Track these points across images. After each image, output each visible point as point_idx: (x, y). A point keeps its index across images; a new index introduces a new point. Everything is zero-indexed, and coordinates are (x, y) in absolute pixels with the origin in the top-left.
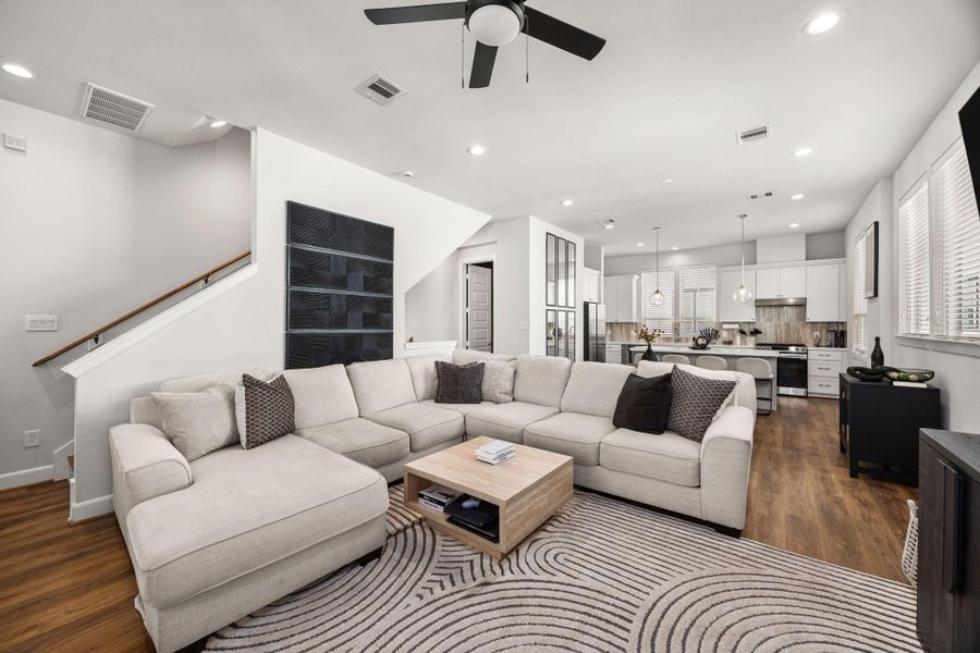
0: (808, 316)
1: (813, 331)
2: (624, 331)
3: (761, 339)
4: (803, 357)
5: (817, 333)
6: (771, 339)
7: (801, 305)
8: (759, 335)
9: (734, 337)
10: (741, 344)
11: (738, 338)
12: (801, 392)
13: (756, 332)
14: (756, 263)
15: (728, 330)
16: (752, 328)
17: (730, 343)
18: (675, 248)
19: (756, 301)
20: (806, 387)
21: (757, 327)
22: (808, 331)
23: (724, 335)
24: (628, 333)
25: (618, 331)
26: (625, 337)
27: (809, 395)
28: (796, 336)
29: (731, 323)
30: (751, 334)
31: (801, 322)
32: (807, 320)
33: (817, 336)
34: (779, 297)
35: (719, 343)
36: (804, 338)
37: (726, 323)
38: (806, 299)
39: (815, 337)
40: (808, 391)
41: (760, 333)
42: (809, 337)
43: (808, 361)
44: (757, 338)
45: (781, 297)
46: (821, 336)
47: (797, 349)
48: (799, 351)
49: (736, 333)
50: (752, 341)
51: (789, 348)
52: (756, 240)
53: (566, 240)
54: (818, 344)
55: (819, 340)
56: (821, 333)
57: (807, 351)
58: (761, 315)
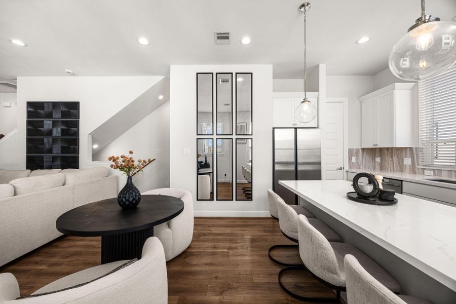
2: (395, 159)
24: (401, 161)
25: (388, 159)
26: (396, 167)
53: (232, 73)
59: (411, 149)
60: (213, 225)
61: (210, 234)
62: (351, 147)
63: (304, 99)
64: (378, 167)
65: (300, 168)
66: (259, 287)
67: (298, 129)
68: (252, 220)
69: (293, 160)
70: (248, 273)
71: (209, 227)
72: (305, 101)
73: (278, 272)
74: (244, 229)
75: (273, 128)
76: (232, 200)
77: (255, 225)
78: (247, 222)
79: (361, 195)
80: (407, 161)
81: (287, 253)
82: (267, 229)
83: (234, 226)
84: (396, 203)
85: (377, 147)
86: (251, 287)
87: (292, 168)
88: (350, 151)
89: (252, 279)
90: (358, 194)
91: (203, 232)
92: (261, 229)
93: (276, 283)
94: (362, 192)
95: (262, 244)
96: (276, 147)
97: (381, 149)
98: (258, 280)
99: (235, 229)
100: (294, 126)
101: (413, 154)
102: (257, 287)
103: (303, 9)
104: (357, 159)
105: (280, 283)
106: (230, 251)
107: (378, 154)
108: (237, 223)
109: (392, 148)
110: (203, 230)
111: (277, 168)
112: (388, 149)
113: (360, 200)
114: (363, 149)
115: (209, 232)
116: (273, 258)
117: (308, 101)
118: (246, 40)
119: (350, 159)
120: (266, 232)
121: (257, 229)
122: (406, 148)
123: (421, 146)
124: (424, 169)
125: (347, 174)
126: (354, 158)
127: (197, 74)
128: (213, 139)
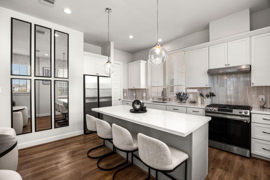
1: (258, 94)
3: (216, 100)
4: (247, 119)
7: (248, 72)
9: (197, 98)
11: (199, 99)
13: (212, 95)
14: (209, 41)
15: (193, 93)
17: (194, 102)
19: (209, 70)
20: (250, 150)
21: (212, 92)
22: (254, 94)
23: (191, 97)
26: (141, 98)
27: (252, 155)
28: (243, 98)
29: (193, 88)
30: (207, 96)
31: (247, 87)
32: (252, 85)
33: (262, 99)
34: (227, 66)
35: (188, 103)
36: (249, 101)
37: (190, 88)
38: (250, 65)
39: (261, 100)
40: (252, 152)
41: (215, 96)
42: (254, 100)
43: (252, 123)
44: (212, 100)
45: (229, 66)
46: (266, 99)
47: (240, 112)
48: (243, 113)
49: (198, 95)
50: (208, 101)
51: (234, 110)
52: (209, 24)
53: (51, 29)
54: (263, 106)
55: (264, 103)
56: (266, 97)
57: (250, 114)
58: (215, 81)
59: (145, 89)
60: (33, 153)
61: (33, 160)
62: (124, 89)
63: (108, 61)
65: (101, 100)
66: (87, 176)
67: (99, 77)
68: (69, 140)
69: (97, 96)
70: (76, 172)
71: (30, 155)
72: (108, 62)
73: (97, 163)
74: (65, 147)
75: (84, 75)
76: (51, 128)
77: (72, 142)
78: (65, 142)
79: (136, 110)
80: (144, 95)
81: (98, 151)
82: (82, 142)
83: (55, 148)
84: (147, 111)
85: (135, 88)
86: (82, 178)
87: (96, 101)
88: (124, 90)
89: (81, 174)
90: (135, 110)
91: (26, 160)
92: (78, 143)
93: (97, 169)
94: (136, 108)
95: (81, 152)
96: (86, 87)
97: (135, 89)
98: (85, 172)
99: (58, 149)
100: (97, 75)
101: (146, 92)
102: (85, 176)
103: (107, 10)
104: (126, 94)
105: (99, 167)
106: (58, 165)
108: (57, 145)
109: (139, 89)
110: (24, 160)
111: (87, 101)
112: (138, 89)
113: (135, 112)
114: (129, 89)
115: (32, 158)
116: (92, 156)
117: (110, 63)
119: (124, 94)
120: (82, 144)
121: (75, 144)
122: (144, 89)
123: (149, 88)
124: (149, 98)
125: (123, 102)
126: (125, 94)
127: (12, 19)
128: (31, 80)
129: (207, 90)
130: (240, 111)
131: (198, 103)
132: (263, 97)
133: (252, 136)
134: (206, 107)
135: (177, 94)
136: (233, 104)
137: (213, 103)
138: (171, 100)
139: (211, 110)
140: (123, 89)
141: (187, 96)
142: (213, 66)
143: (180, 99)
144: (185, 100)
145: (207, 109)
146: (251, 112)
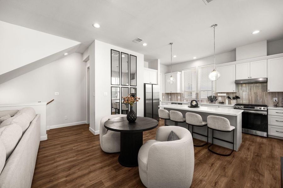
0: (268, 89)
1: (272, 97)
2: (175, 97)
3: (240, 101)
4: (265, 113)
5: (274, 99)
6: (245, 102)
7: (265, 82)
8: (238, 100)
9: (225, 100)
10: (229, 104)
11: (227, 101)
12: (265, 134)
13: (237, 98)
14: (236, 61)
15: (222, 96)
16: (234, 95)
17: (223, 103)
18: (195, 58)
19: (236, 81)
20: (267, 132)
21: (237, 95)
22: (269, 97)
23: (220, 99)
24: (177, 97)
25: (173, 96)
26: (176, 99)
27: (269, 136)
28: (261, 100)
29: (222, 93)
30: (234, 98)
31: (264, 93)
32: (268, 91)
33: (276, 100)
34: (249, 78)
35: (217, 103)
36: (266, 102)
37: (219, 93)
38: (267, 78)
39: (274, 101)
40: (268, 134)
41: (239, 98)
42: (270, 101)
43: (268, 115)
44: (237, 101)
45: (251, 78)
46: (278, 100)
47: (260, 109)
48: (262, 109)
49: (226, 98)
50: (234, 102)
51: (255, 107)
52: (236, 49)
53: (128, 54)
54: (276, 105)
55: (277, 103)
56: (278, 99)
57: (267, 109)
58: (239, 88)
59: (180, 93)
64: (169, 100)
65: (154, 101)
67: (153, 85)
69: (152, 98)
75: (145, 84)
80: (179, 97)
87: (151, 101)
97: (171, 93)
100: (151, 83)
101: (180, 95)
107: (170, 95)
112: (173, 93)
114: (166, 93)
118: (145, 45)
123: (183, 93)
124: (183, 100)
125: (162, 103)
126: (163, 97)
127: (111, 50)
128: (119, 87)
129: (233, 94)
130: (260, 107)
131: (226, 103)
132: (276, 99)
133: (269, 123)
134: (234, 105)
135: (208, 97)
136: (253, 104)
137: (238, 103)
138: (203, 101)
139: (238, 107)
140: (162, 93)
141: (217, 98)
142: (239, 78)
143: (210, 100)
144: (215, 101)
145: (235, 107)
146: (268, 108)
